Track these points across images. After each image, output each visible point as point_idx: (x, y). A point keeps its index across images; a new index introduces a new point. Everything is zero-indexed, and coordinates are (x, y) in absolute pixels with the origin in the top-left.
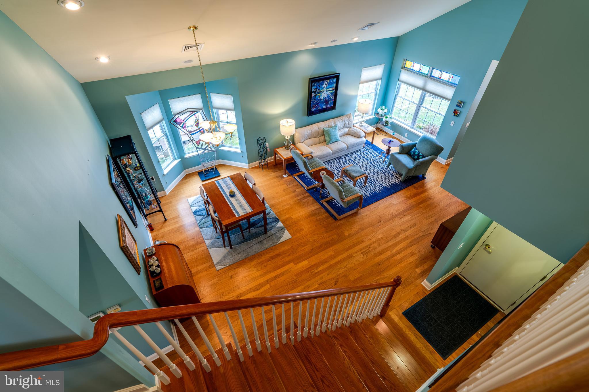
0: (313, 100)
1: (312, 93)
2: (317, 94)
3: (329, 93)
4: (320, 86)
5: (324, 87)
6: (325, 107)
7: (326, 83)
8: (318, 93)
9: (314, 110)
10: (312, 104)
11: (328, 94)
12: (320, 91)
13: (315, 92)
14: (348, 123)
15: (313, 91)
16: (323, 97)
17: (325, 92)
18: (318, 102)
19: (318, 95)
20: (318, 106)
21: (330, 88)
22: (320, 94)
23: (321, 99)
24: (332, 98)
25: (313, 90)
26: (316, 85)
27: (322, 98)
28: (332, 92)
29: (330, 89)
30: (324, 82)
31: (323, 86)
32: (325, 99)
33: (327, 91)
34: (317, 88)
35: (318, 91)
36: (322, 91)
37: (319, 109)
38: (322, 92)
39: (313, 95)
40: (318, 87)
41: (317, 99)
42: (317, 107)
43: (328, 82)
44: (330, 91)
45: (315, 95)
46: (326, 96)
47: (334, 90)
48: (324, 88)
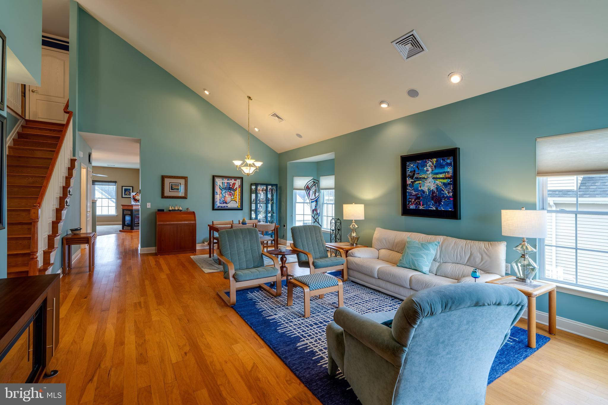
0: (409, 190)
1: (407, 179)
2: (415, 181)
3: (438, 182)
4: (420, 168)
5: (427, 171)
6: (435, 209)
7: (430, 163)
8: (418, 179)
9: (412, 207)
10: (408, 197)
11: (437, 185)
12: (420, 176)
13: (412, 177)
14: (480, 257)
15: (409, 175)
16: (427, 189)
17: (430, 179)
18: (418, 196)
19: (417, 182)
20: (420, 202)
21: (441, 173)
22: (420, 182)
23: (423, 192)
24: (446, 192)
25: (408, 173)
26: (412, 165)
27: (425, 188)
28: (445, 181)
29: (441, 176)
30: (426, 162)
31: (425, 169)
32: (433, 192)
33: (434, 178)
34: (414, 171)
35: (416, 176)
36: (423, 176)
37: (421, 208)
38: (424, 178)
39: (409, 181)
40: (417, 170)
41: (416, 190)
42: (418, 204)
43: (435, 162)
44: (440, 178)
45: (411, 182)
46: (433, 187)
47: (449, 178)
48: (428, 173)
